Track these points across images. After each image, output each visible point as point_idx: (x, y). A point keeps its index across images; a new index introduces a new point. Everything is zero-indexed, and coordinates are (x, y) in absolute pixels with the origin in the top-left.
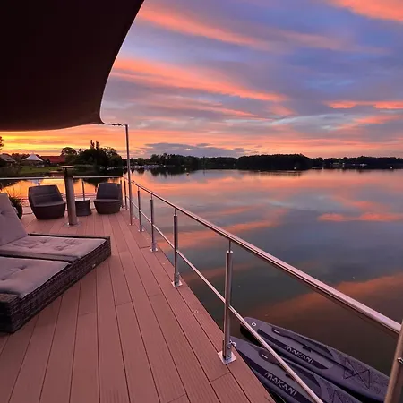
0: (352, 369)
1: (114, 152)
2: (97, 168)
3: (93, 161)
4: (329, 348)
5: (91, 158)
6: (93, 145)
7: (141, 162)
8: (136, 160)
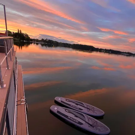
0: (89, 108)
1: (27, 36)
2: (20, 40)
3: (19, 38)
4: (83, 103)
5: (18, 36)
6: (19, 31)
7: (37, 40)
8: (36, 40)
